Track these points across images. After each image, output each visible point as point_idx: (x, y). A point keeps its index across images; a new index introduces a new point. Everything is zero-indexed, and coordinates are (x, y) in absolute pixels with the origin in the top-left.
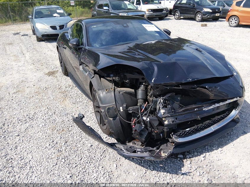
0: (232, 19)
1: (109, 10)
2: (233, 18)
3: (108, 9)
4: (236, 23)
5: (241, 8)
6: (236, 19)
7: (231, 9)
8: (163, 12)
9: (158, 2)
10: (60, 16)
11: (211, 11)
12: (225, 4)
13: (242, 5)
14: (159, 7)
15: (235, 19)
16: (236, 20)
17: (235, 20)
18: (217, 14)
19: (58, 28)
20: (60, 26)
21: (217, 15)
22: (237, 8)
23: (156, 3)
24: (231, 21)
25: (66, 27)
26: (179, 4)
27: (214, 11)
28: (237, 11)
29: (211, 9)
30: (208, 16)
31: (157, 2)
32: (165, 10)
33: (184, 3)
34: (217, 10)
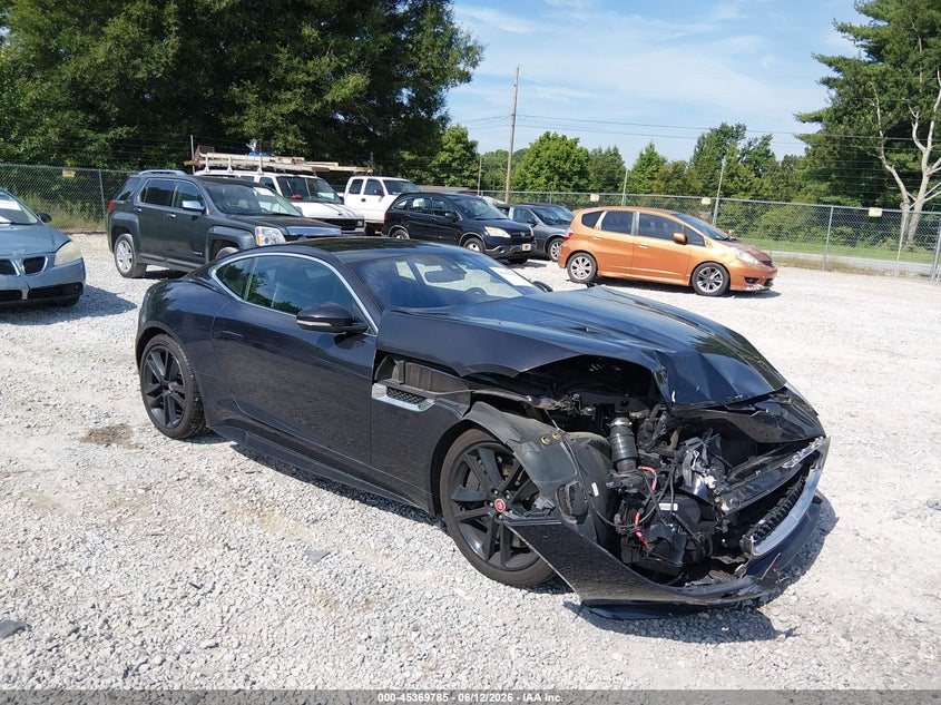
0: (577, 262)
1: (204, 212)
2: (580, 259)
3: (202, 208)
4: (587, 272)
5: (597, 232)
6: (587, 261)
7: (571, 234)
8: (357, 230)
9: (336, 196)
10: (12, 224)
11: (507, 236)
12: (537, 219)
13: (599, 223)
14: (344, 212)
15: (583, 260)
16: (588, 265)
17: (586, 263)
18: (524, 245)
19: (19, 268)
20: (25, 262)
21: (526, 247)
22: (587, 231)
23: (329, 201)
24: (575, 268)
25: (51, 263)
26: (405, 208)
27: (517, 237)
28: (589, 238)
29: (508, 231)
30: (500, 249)
31: (331, 196)
32: (360, 223)
33: (419, 208)
34: (523, 234)
